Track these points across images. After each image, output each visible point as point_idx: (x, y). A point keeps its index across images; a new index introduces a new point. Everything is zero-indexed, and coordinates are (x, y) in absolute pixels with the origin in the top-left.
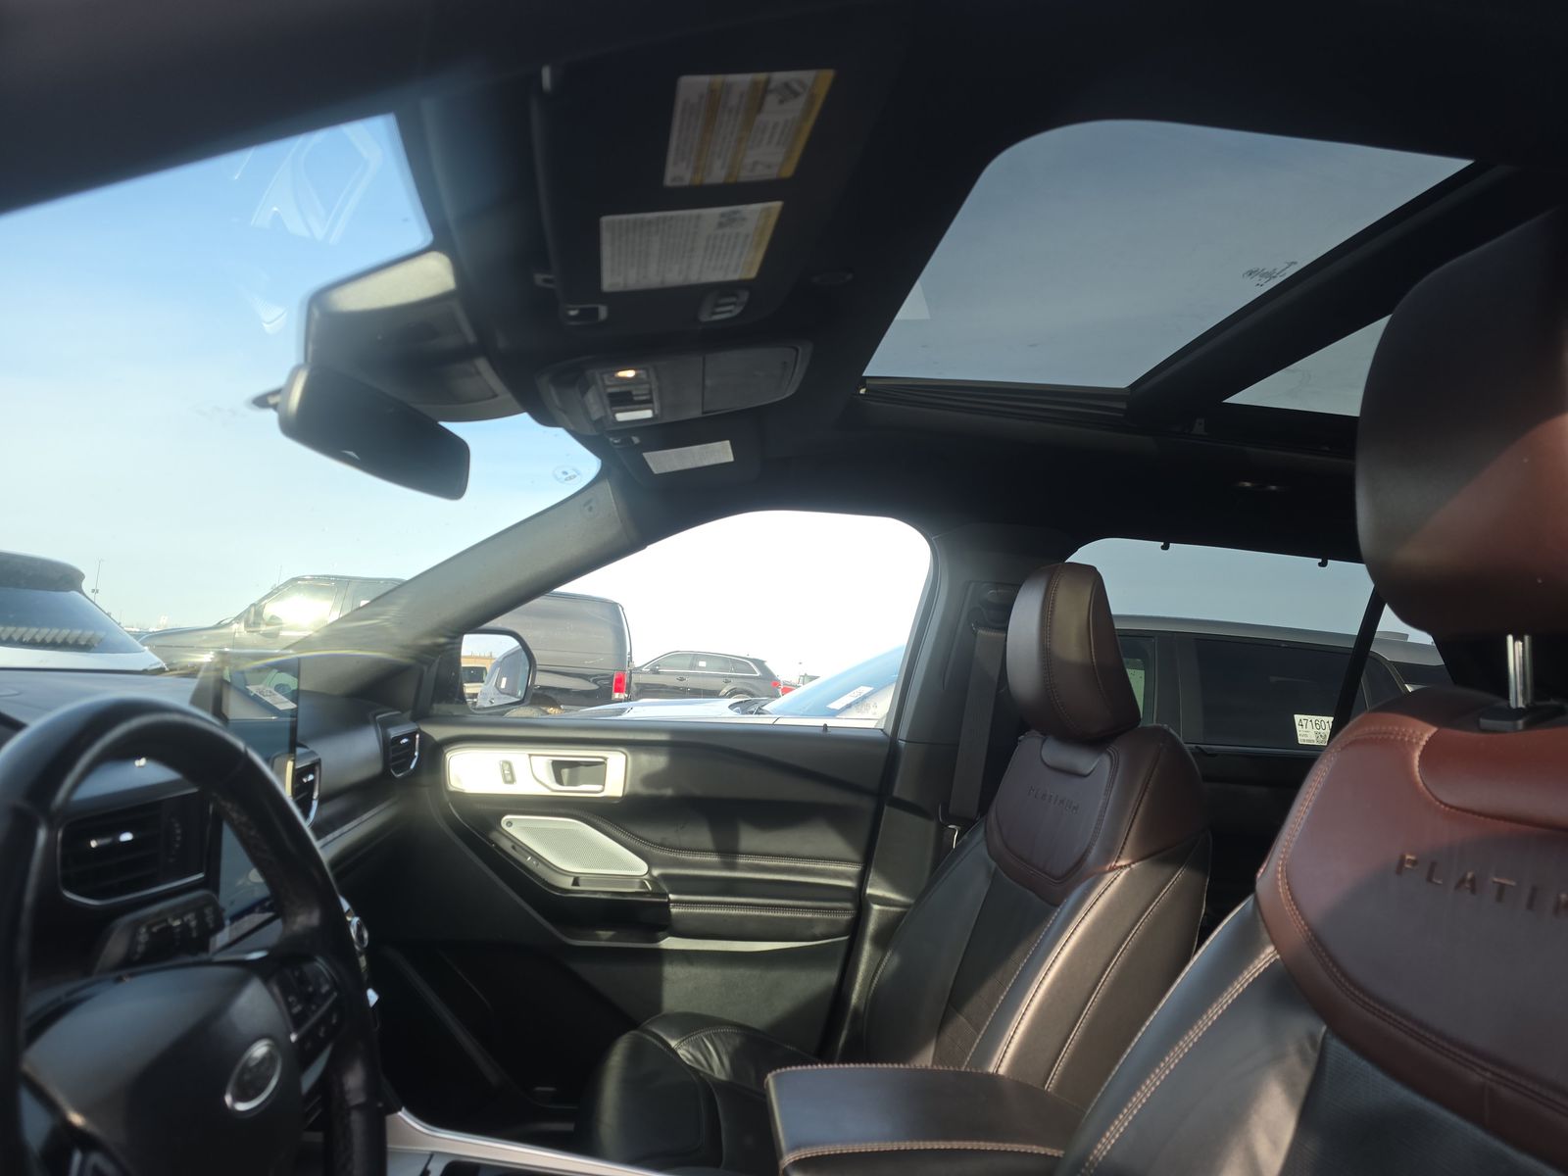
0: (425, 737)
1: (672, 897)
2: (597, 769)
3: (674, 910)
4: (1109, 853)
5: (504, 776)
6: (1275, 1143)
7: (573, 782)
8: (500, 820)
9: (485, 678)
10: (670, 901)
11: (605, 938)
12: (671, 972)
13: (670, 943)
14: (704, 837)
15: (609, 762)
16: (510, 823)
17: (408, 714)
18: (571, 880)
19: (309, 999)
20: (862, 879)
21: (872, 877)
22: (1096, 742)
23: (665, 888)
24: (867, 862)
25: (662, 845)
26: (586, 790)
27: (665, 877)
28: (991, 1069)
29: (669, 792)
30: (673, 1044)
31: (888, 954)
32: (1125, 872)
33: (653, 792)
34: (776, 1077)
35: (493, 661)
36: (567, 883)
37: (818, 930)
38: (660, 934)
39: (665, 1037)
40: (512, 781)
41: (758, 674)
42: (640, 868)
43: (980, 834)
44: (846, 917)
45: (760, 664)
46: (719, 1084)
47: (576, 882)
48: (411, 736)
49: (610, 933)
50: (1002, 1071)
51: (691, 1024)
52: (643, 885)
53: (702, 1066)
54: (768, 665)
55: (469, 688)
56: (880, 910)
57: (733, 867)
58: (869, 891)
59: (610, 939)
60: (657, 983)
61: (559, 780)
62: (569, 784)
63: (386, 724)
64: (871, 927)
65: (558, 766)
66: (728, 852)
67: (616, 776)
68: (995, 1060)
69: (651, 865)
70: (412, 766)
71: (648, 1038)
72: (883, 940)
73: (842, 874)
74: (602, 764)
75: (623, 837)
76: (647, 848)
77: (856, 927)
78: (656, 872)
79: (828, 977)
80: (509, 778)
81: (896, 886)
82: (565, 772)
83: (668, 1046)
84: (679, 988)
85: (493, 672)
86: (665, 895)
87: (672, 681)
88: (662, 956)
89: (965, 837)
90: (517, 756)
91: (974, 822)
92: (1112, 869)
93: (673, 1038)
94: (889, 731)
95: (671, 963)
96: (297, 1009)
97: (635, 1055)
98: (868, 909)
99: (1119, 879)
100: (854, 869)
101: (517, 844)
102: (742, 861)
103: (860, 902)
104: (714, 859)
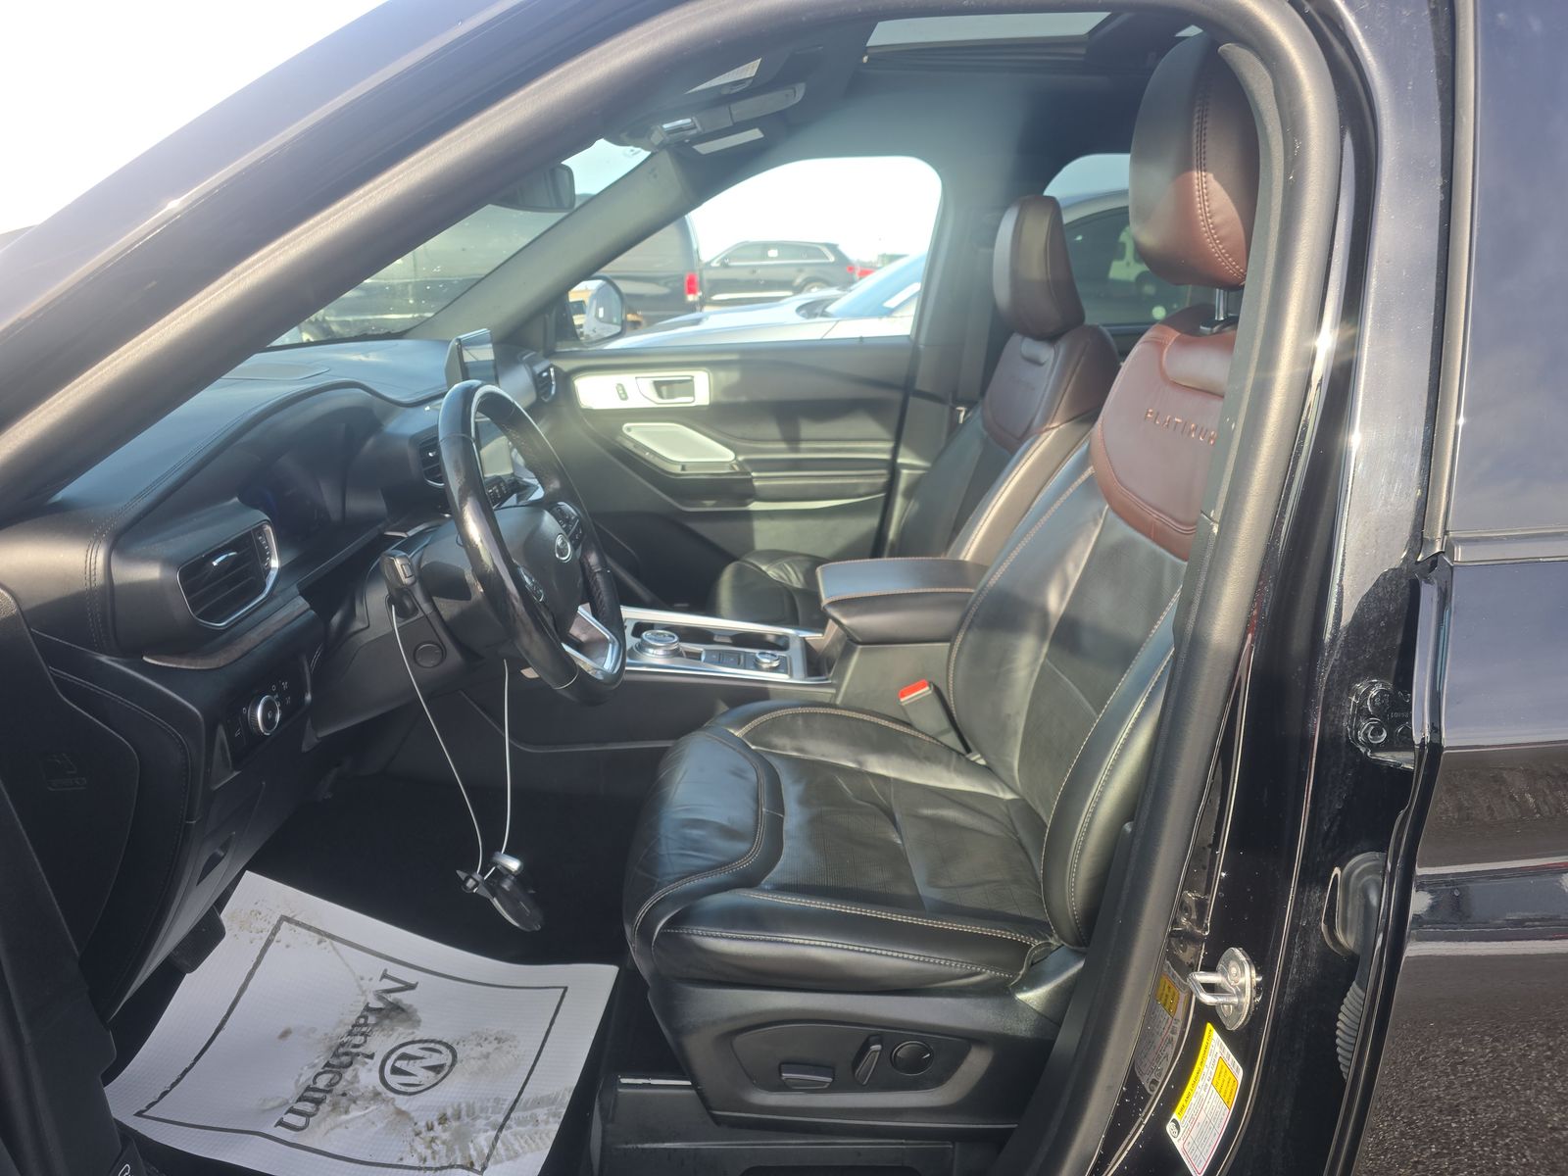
0: (557, 370)
1: (754, 474)
2: (687, 386)
3: (756, 484)
4: (1047, 418)
5: (620, 395)
6: (1077, 566)
7: (671, 396)
8: (621, 429)
9: (587, 311)
10: (753, 478)
11: (709, 505)
12: (759, 526)
13: (755, 506)
14: (772, 429)
15: (695, 379)
16: (629, 429)
17: (541, 352)
18: (680, 467)
19: (568, 521)
20: (895, 452)
21: (902, 450)
22: (1051, 338)
23: (749, 469)
24: (898, 439)
25: (743, 439)
26: (681, 401)
27: (748, 461)
28: (961, 558)
29: (743, 399)
30: (764, 568)
31: (912, 503)
32: (1055, 431)
33: (731, 399)
34: (823, 571)
35: (590, 294)
36: (677, 469)
37: (862, 490)
38: (748, 501)
39: (756, 563)
40: (626, 398)
41: (832, 259)
42: (729, 456)
43: (978, 412)
44: (882, 480)
45: (833, 248)
46: (797, 590)
47: (683, 468)
48: (547, 370)
49: (712, 502)
50: (968, 559)
51: (774, 556)
52: (733, 468)
53: (783, 579)
54: (842, 248)
55: (578, 320)
56: (909, 474)
57: (797, 450)
58: (900, 460)
59: (713, 506)
60: (749, 535)
61: (660, 395)
62: (669, 397)
63: (531, 363)
64: (902, 485)
65: (658, 385)
66: (793, 440)
67: (703, 389)
68: (964, 554)
69: (737, 453)
70: (553, 392)
71: (748, 565)
72: (909, 493)
73: (880, 450)
74: (690, 382)
75: (713, 434)
76: (732, 442)
77: (890, 488)
78: (741, 458)
79: (871, 523)
80: (623, 396)
81: (920, 455)
82: (664, 389)
83: (761, 570)
84: (765, 535)
85: (591, 303)
86: (749, 473)
87: (744, 275)
88: (749, 516)
89: (969, 415)
90: (627, 379)
91: (976, 403)
92: (1047, 430)
93: (764, 564)
94: (913, 337)
95: (759, 519)
96: (564, 526)
97: (739, 574)
98: (899, 473)
99: (1050, 437)
100: (889, 445)
101: (637, 444)
102: (803, 445)
103: (893, 469)
104: (783, 446)
